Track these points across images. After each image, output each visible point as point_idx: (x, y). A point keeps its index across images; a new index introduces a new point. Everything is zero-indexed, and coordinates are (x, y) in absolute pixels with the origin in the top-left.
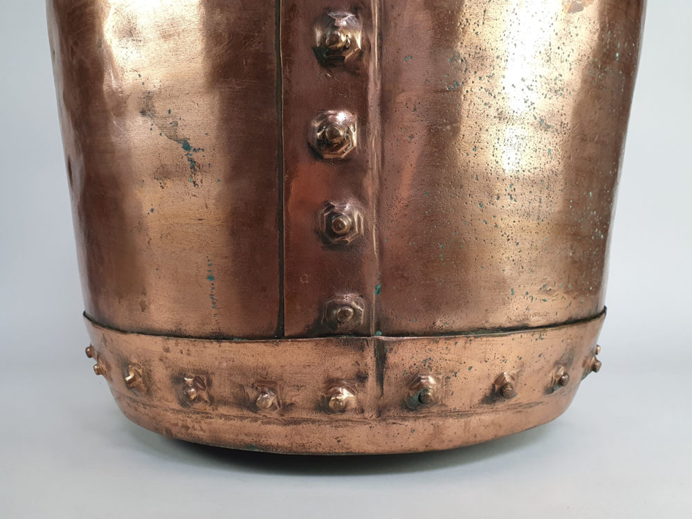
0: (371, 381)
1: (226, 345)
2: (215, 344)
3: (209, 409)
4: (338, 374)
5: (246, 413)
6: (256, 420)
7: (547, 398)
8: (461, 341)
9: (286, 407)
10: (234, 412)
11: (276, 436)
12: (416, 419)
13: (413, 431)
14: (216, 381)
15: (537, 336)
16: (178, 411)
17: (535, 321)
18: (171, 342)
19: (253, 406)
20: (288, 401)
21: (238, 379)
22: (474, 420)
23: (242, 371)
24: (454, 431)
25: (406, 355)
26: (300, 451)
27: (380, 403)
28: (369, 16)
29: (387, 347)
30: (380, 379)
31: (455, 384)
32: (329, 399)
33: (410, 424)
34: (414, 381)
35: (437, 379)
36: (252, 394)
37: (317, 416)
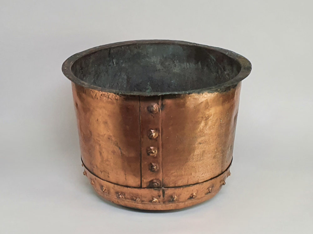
0: (162, 197)
1: (129, 188)
2: (126, 188)
3: (124, 199)
4: (154, 196)
5: (133, 201)
6: (135, 203)
7: (207, 195)
8: (182, 188)
9: (142, 201)
10: (131, 201)
11: (140, 206)
12: (172, 203)
13: (172, 205)
14: (126, 195)
15: (201, 185)
16: (116, 199)
17: (200, 181)
18: (116, 186)
19: (135, 200)
20: (143, 200)
21: (131, 195)
22: (186, 203)
23: (132, 194)
24: (181, 205)
25: (169, 192)
26: (146, 209)
27: (164, 200)
28: (159, 130)
29: (165, 190)
30: (164, 196)
31: (181, 197)
32: (152, 200)
33: (171, 204)
34: (172, 197)
35: (177, 196)
36: (135, 198)
37: (150, 203)
